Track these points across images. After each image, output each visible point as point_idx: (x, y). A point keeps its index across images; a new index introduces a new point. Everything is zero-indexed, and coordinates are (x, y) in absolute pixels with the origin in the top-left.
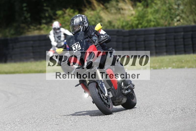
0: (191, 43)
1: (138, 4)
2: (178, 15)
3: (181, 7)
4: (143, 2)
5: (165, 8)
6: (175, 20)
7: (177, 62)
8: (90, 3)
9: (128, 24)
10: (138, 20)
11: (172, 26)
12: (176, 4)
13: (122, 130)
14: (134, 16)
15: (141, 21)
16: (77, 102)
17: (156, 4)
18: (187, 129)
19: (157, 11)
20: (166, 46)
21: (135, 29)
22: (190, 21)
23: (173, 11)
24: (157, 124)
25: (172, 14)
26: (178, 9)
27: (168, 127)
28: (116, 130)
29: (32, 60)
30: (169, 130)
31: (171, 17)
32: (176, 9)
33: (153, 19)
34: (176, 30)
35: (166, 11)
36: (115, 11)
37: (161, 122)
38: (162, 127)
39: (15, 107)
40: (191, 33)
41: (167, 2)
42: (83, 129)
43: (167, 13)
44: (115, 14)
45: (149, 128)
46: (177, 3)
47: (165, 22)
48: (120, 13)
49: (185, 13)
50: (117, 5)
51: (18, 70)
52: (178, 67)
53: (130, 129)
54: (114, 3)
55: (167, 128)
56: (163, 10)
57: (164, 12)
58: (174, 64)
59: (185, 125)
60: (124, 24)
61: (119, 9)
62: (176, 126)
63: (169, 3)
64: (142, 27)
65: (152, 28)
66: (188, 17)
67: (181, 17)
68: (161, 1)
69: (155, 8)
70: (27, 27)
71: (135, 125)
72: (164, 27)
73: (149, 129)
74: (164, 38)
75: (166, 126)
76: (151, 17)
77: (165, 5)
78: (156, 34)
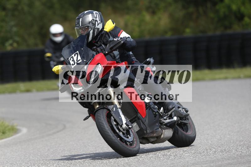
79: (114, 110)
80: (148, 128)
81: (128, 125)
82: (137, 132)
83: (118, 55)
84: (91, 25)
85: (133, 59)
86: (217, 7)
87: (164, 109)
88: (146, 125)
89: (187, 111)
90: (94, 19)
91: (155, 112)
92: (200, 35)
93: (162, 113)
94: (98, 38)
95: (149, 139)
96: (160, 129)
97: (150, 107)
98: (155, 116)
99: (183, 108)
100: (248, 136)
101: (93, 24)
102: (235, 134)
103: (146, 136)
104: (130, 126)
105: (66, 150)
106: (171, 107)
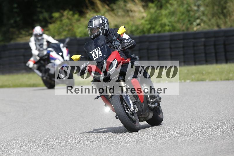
0: (213, 51)
1: (151, 5)
2: (198, 18)
3: (202, 9)
4: (156, 2)
5: (182, 9)
6: (195, 24)
7: (196, 73)
8: (93, 4)
9: (137, 29)
10: (150, 24)
11: (191, 31)
12: (195, 5)
13: (131, 155)
14: (146, 19)
15: (153, 26)
16: (78, 122)
17: (171, 5)
18: (209, 153)
19: (173, 14)
20: (184, 55)
21: (146, 34)
22: (212, 25)
23: (192, 13)
24: (173, 148)
25: (191, 17)
26: (198, 11)
27: (187, 152)
28: (124, 155)
29: (24, 71)
30: (188, 154)
31: (189, 21)
32: (195, 11)
33: (167, 23)
34: (196, 35)
35: (183, 14)
36: (123, 13)
37: (178, 146)
38: (179, 151)
39: (3, 128)
40: (213, 39)
41: (185, 2)
42: (85, 154)
43: (184, 16)
44: (123, 16)
45: (164, 152)
46: (197, 4)
47: (182, 27)
48: (129, 16)
49: (207, 15)
50: (125, 6)
51: (6, 83)
52: (198, 80)
53: (141, 153)
54: (121, 3)
55: (185, 152)
56: (180, 12)
57: (181, 14)
58: (193, 77)
59: (207, 148)
60: (134, 28)
61: (128, 11)
62: (196, 150)
63: (187, 4)
64: (155, 33)
65: (167, 33)
66: (210, 20)
67: (202, 20)
68: (178, 2)
69: (170, 10)
70: (17, 32)
71: (147, 149)
72: (181, 32)
73: (163, 154)
74: (181, 45)
75: (184, 150)
76: (165, 20)
77: (183, 6)
78: (171, 40)
84: (101, 26)
90: (104, 22)
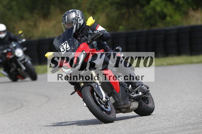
79: (96, 87)
80: (121, 101)
81: (107, 99)
82: (113, 104)
83: (96, 44)
84: (74, 21)
85: (108, 47)
86: (145, 9)
87: (132, 86)
88: (120, 98)
89: (148, 88)
90: (77, 16)
91: (126, 88)
92: (131, 31)
93: (130, 89)
94: (80, 31)
95: (121, 110)
96: (129, 102)
97: (122, 84)
98: (126, 91)
99: (145, 86)
100: (170, 112)
101: (76, 20)
102: (160, 110)
103: (119, 107)
104: (109, 100)
105: (24, 124)
106: (137, 84)
